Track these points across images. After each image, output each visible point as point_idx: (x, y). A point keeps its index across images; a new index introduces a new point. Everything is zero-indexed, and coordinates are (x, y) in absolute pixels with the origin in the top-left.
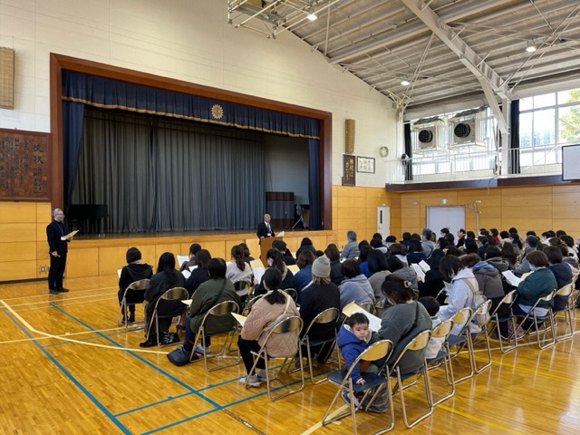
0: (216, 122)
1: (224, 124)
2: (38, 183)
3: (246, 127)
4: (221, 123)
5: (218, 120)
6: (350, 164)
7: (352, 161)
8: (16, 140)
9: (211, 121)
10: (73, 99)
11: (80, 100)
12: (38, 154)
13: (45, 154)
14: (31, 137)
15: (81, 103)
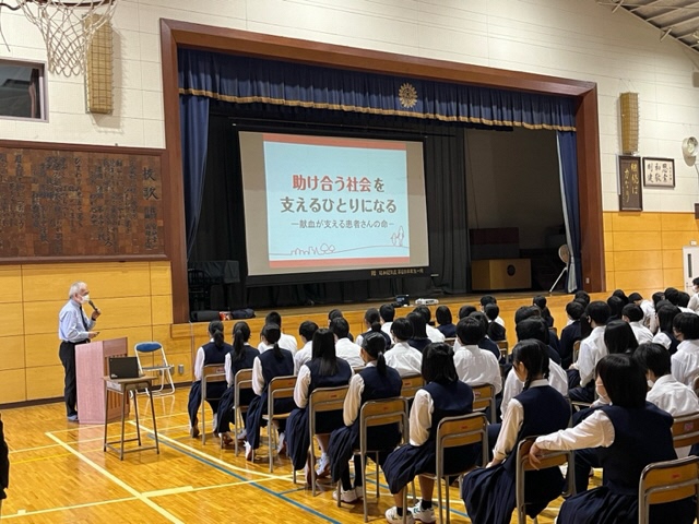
0: (408, 114)
1: (420, 115)
2: (152, 230)
3: (455, 118)
4: (415, 114)
5: (410, 110)
6: (631, 173)
7: (634, 167)
8: (118, 164)
9: (400, 113)
10: (193, 91)
11: (204, 92)
12: (149, 183)
13: (159, 183)
14: (139, 158)
15: (206, 97)
